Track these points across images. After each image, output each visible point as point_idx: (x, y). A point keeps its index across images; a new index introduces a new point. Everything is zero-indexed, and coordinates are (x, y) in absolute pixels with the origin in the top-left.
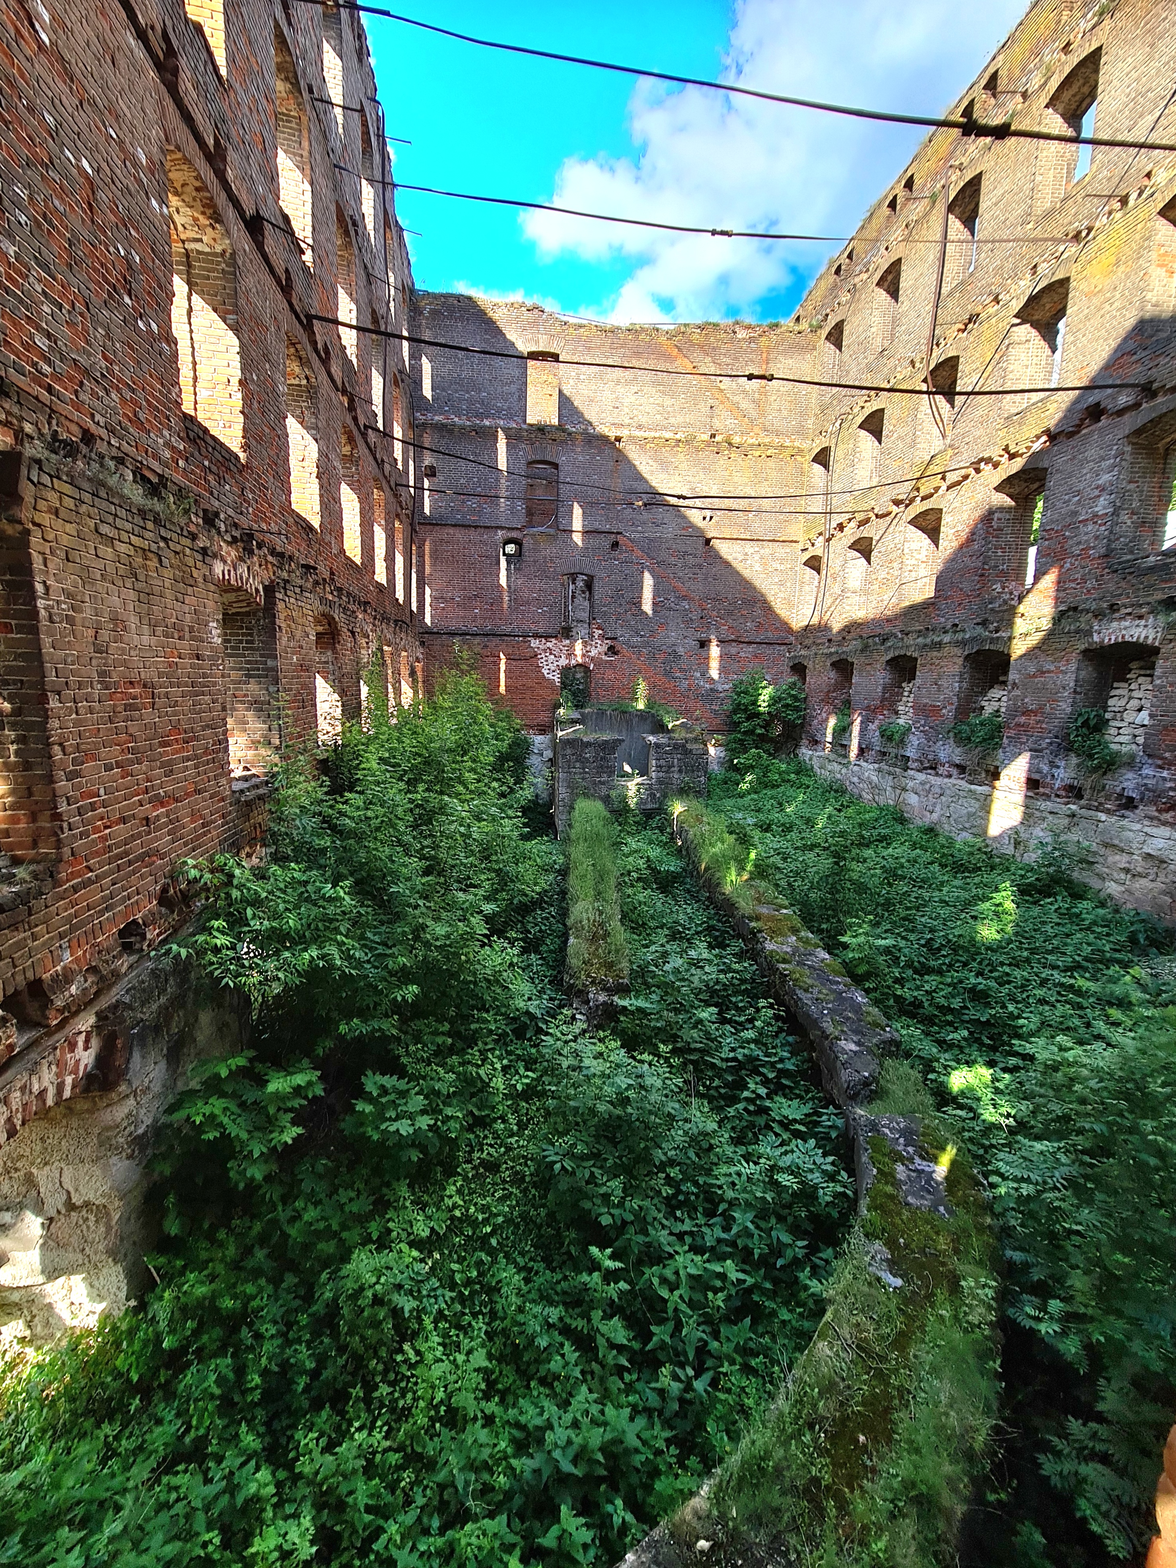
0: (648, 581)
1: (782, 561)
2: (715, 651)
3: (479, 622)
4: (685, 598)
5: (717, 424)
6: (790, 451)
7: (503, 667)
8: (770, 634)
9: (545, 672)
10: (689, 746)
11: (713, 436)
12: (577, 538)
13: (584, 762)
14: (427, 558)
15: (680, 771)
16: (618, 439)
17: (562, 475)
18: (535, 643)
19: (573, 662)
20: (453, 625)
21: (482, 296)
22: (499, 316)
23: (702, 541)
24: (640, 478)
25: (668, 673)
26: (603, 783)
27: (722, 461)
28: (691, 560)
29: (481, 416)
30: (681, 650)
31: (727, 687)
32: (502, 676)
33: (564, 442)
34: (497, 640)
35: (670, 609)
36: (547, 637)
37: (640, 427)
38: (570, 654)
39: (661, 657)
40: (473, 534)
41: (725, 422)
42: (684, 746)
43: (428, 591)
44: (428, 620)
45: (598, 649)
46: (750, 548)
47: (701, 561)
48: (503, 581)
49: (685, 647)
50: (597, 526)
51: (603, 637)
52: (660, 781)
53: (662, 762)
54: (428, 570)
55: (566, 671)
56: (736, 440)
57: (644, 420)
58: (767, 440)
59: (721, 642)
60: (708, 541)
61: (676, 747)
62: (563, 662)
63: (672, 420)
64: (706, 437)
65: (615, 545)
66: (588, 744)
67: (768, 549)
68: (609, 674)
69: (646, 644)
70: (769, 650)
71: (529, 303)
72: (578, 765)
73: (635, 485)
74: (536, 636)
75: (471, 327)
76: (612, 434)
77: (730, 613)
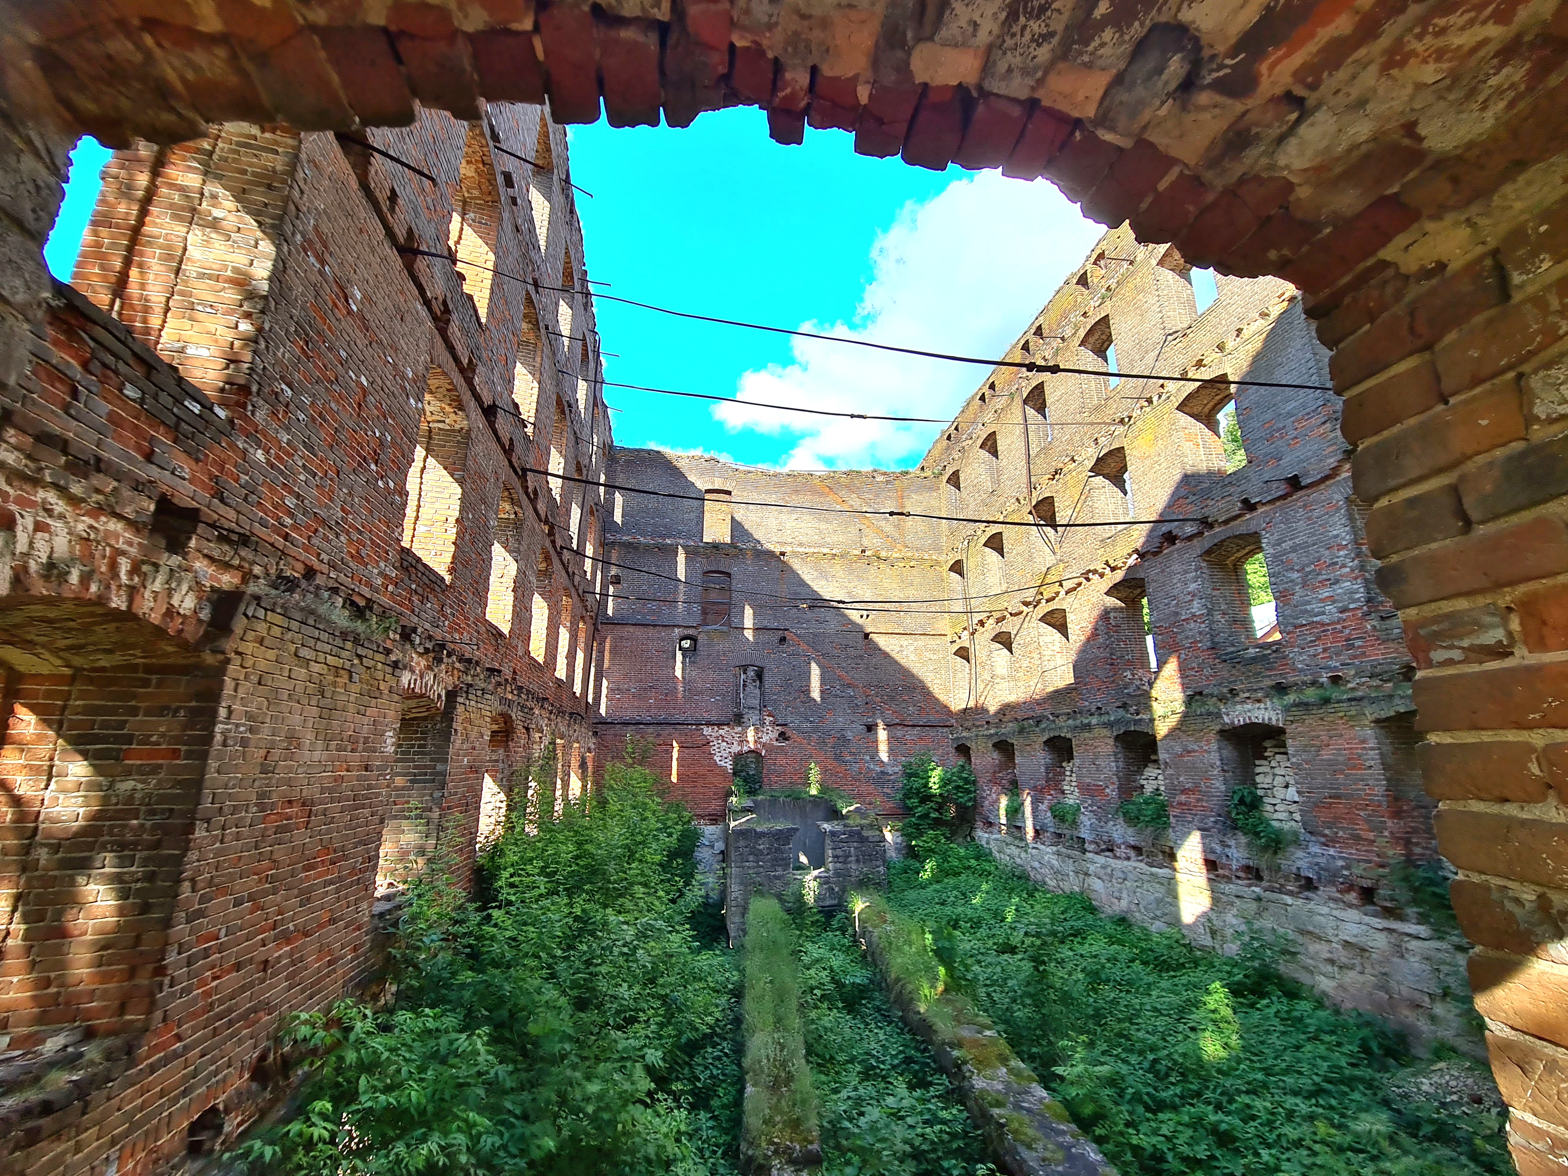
0: (815, 671)
1: (934, 651)
2: (882, 735)
3: (653, 711)
4: (849, 686)
5: (866, 542)
6: (929, 563)
7: (675, 755)
8: (931, 718)
9: (717, 759)
10: (865, 833)
11: (863, 551)
12: (749, 634)
13: (757, 854)
14: (607, 654)
15: (858, 861)
16: (783, 554)
17: (734, 582)
18: (707, 731)
19: (745, 749)
20: (628, 715)
21: (668, 451)
22: (682, 465)
23: (861, 635)
24: (803, 584)
25: (838, 758)
26: (777, 878)
27: (873, 570)
28: (852, 652)
29: (664, 537)
30: (849, 735)
31: (896, 769)
32: (675, 764)
33: (736, 556)
34: (669, 729)
35: (836, 696)
36: (720, 725)
37: (801, 545)
38: (743, 741)
39: (830, 741)
40: (651, 631)
41: (872, 541)
42: (859, 833)
43: (605, 683)
44: (603, 711)
45: (770, 735)
46: (904, 641)
47: (862, 653)
48: (678, 673)
49: (853, 733)
50: (766, 623)
51: (774, 724)
52: (837, 874)
53: (839, 852)
54: (606, 664)
55: (738, 757)
56: (883, 554)
57: (804, 540)
58: (909, 554)
59: (888, 726)
60: (867, 636)
61: (852, 834)
62: (736, 748)
63: (828, 540)
64: (858, 552)
65: (783, 640)
66: (762, 835)
67: (921, 642)
68: (781, 760)
69: (815, 730)
70: (932, 732)
71: (707, 456)
72: (751, 858)
73: (799, 590)
74: (709, 724)
75: (659, 472)
76: (777, 550)
77: (893, 698)
